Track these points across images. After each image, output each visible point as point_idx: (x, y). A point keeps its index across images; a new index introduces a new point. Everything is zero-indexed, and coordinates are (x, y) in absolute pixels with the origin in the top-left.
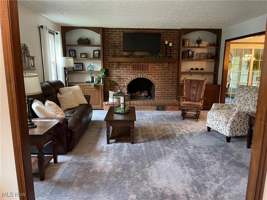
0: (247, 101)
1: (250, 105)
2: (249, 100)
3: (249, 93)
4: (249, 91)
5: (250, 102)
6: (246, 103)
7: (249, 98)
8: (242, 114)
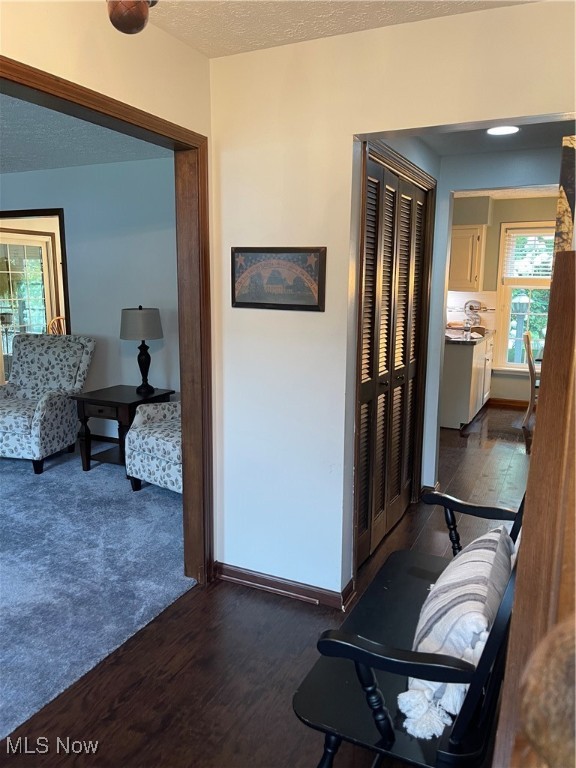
0: (50, 370)
1: (60, 378)
2: (53, 367)
3: (50, 351)
4: (48, 348)
5: (57, 371)
6: (49, 375)
7: (54, 362)
8: (56, 399)
